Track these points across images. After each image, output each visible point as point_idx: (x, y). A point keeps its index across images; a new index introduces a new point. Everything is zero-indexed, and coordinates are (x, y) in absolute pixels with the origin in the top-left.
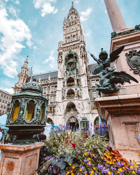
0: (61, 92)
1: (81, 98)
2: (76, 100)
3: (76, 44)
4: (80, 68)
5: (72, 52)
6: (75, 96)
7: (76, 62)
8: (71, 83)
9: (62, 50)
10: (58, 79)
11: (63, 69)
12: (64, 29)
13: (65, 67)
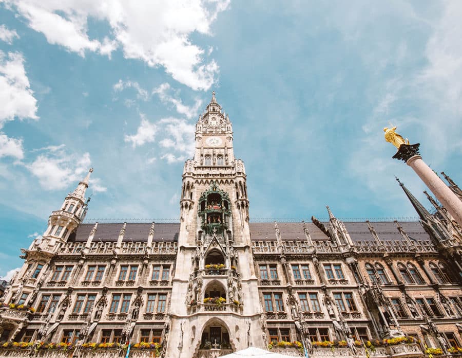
0: (187, 285)
1: (242, 309)
2: (231, 314)
3: (226, 175)
4: (235, 229)
5: (217, 190)
6: (228, 303)
7: (226, 213)
8: (217, 266)
9: (194, 179)
10: (179, 249)
11: (194, 225)
12: (197, 136)
13: (200, 220)
